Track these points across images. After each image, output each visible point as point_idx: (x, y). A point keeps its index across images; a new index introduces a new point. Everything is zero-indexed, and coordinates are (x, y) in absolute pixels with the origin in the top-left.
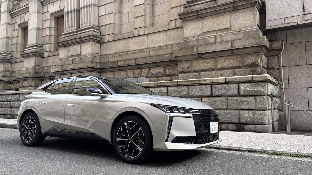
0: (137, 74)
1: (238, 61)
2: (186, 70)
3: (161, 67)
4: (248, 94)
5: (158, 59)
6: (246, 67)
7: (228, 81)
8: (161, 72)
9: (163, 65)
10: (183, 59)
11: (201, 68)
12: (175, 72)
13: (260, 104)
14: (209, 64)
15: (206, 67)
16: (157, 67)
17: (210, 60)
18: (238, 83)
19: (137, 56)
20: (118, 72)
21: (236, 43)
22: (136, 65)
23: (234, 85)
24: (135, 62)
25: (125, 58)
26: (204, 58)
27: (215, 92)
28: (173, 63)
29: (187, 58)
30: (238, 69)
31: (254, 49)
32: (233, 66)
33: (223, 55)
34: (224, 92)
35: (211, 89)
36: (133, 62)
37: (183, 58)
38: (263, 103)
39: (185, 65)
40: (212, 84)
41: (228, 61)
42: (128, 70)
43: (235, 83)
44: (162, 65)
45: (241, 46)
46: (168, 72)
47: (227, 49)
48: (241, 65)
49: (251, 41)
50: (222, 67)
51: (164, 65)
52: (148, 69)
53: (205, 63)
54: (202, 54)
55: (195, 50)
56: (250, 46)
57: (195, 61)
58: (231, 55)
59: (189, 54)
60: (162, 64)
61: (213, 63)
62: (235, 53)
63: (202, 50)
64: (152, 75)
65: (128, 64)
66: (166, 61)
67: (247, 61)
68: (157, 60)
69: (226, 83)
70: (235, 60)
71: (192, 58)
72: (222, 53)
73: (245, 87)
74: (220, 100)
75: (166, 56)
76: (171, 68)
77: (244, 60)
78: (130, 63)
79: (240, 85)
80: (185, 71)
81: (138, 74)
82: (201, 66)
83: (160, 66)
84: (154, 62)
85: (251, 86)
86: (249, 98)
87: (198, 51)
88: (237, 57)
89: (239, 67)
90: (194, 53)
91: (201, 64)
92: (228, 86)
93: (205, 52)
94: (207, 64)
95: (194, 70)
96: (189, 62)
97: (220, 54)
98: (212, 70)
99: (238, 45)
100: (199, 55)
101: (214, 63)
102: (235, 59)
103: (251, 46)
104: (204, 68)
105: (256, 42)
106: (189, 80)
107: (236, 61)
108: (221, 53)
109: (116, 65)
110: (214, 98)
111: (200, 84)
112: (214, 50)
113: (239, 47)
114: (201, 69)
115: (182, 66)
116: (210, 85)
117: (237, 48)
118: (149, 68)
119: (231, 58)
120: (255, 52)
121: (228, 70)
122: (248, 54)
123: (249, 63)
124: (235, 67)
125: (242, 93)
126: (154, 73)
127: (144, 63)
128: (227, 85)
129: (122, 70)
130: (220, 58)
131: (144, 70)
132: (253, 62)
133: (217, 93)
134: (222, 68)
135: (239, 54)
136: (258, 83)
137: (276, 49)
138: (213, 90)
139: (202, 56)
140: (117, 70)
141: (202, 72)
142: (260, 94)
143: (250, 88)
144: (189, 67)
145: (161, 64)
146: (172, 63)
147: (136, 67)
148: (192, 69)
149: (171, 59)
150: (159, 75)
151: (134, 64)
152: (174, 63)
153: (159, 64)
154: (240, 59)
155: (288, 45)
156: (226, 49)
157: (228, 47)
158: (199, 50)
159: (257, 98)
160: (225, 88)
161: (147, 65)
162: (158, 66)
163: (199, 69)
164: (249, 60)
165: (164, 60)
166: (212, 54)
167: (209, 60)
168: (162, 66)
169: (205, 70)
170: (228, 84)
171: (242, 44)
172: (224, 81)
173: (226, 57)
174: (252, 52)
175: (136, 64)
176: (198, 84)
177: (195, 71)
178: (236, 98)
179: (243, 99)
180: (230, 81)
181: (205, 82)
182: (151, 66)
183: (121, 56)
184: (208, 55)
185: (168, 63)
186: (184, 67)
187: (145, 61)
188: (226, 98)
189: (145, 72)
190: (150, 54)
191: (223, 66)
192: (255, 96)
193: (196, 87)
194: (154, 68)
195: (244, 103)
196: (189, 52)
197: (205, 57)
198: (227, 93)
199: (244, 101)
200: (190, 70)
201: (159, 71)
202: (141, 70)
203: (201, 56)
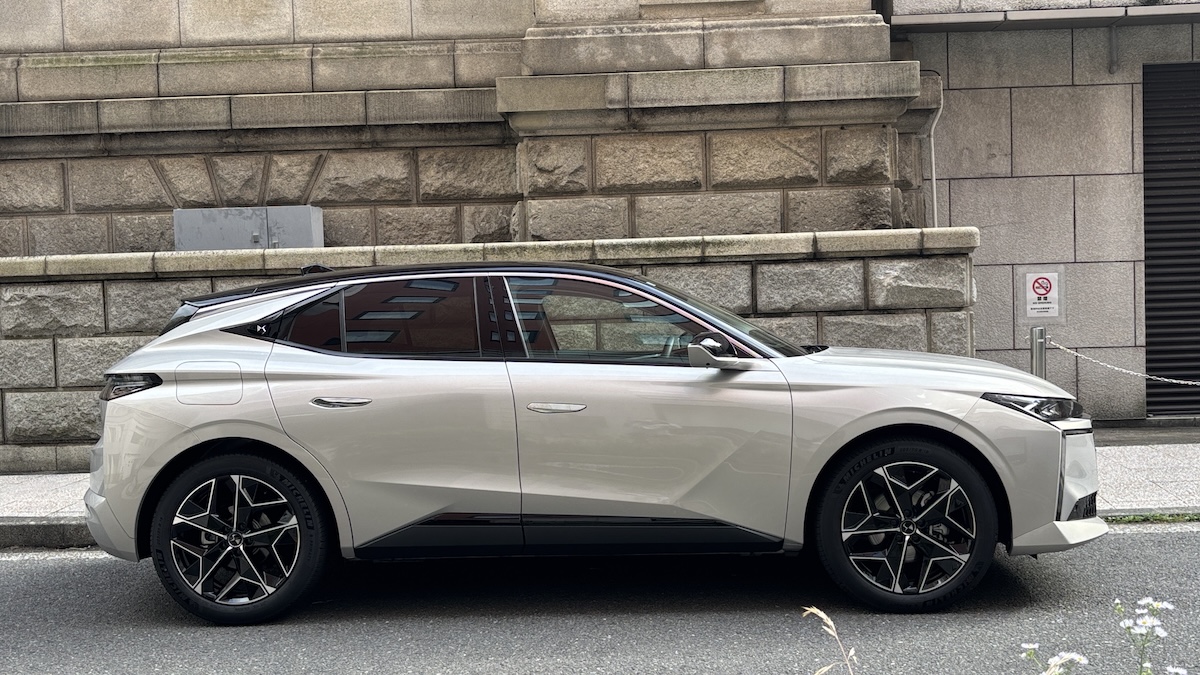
0: (237, 183)
1: (806, 155)
2: (564, 183)
3: (394, 154)
4: (902, 301)
5: (377, 112)
6: (837, 182)
7: (824, 250)
8: (397, 182)
9: (403, 145)
10: (549, 129)
11: (642, 179)
12: (475, 184)
13: (948, 343)
14: (675, 161)
15: (665, 172)
16: (367, 150)
17: (685, 140)
18: (865, 257)
19: (230, 77)
20: (93, 162)
21: (804, 75)
22: (230, 132)
23: (851, 266)
24: (224, 116)
25: (144, 82)
26: (652, 129)
27: (770, 297)
28: (466, 135)
29: (568, 122)
30: (805, 188)
31: (870, 111)
32: (783, 177)
33: (740, 122)
34: (808, 293)
35: (750, 284)
36: (213, 114)
37: (551, 123)
38: (956, 337)
39: (564, 159)
40: (755, 263)
41: (762, 153)
42: (168, 156)
43: (852, 259)
44: (396, 141)
45: (823, 94)
46: (432, 179)
47: (763, 101)
48: (814, 174)
49: (863, 73)
50: (737, 176)
51: (412, 144)
52: (313, 157)
53: (660, 153)
54: (643, 110)
55: (615, 91)
56: (859, 97)
57: (608, 142)
58: (773, 128)
59: (585, 104)
60: (401, 137)
61: (696, 156)
62: (791, 120)
63: (649, 91)
64: (336, 193)
65: (176, 120)
66: (421, 126)
67: (840, 157)
68: (372, 113)
69: (816, 256)
70: (790, 149)
71: (597, 127)
72: (739, 115)
73: (896, 277)
74: (790, 328)
75: (428, 96)
76: (454, 161)
77: (831, 154)
78: (195, 120)
79: (874, 265)
80: (557, 187)
81: (248, 183)
82: (641, 166)
83: (384, 145)
84: (351, 124)
85: (917, 270)
86: (907, 320)
87: (628, 98)
88: (801, 137)
89: (806, 182)
90: (611, 102)
91: (642, 160)
92: (824, 270)
93: (662, 105)
94: (670, 160)
95: (604, 184)
96: (581, 142)
97: (730, 119)
98: (692, 187)
99: (811, 84)
100: (629, 117)
101: (700, 157)
102: (794, 147)
103: (864, 97)
104: (656, 178)
105: (885, 80)
106: (653, 240)
107: (795, 156)
108: (732, 116)
109: (86, 120)
110: (763, 320)
111: (703, 261)
112: (707, 99)
113: (812, 94)
114: (640, 180)
115: (546, 162)
116: (746, 267)
117: (808, 99)
118: (315, 155)
119: (773, 139)
120: (871, 121)
121: (761, 194)
122: (842, 128)
123: (849, 168)
124: (791, 179)
125: (880, 300)
126: (347, 181)
127: (285, 122)
128: (817, 264)
129: (128, 156)
130: (727, 137)
131: (282, 162)
132: (866, 162)
133: (777, 298)
134: (736, 180)
135: (808, 123)
136: (942, 260)
137: (922, 107)
138: (759, 287)
139: (647, 120)
140: (89, 151)
141: (640, 194)
142: (947, 302)
143: (911, 281)
144: (581, 168)
145: (393, 136)
146: (457, 135)
147: (232, 140)
148: (593, 179)
149: (454, 116)
150: (379, 192)
151: (217, 124)
152: (468, 139)
153: (379, 135)
154: (814, 149)
155: (951, 92)
156: (758, 101)
157: (767, 89)
158: (634, 92)
159: (937, 317)
160: (814, 280)
161: (302, 138)
162: (375, 146)
163: (633, 182)
164: (849, 153)
165: (418, 118)
166: (693, 114)
167: (677, 143)
168: (399, 145)
169: (657, 186)
170: (824, 264)
171: (829, 85)
172: (810, 250)
173: (754, 135)
174: (859, 121)
175: (235, 127)
176: (690, 261)
177: (610, 191)
178: (855, 321)
179: (885, 324)
180: (835, 248)
181: (725, 254)
182: (326, 143)
183: (111, 72)
184: (674, 118)
185: (435, 135)
186: (555, 169)
187: (297, 113)
188: (813, 320)
189: (293, 176)
190: (316, 79)
191: (740, 175)
192: (927, 310)
193: (683, 270)
194: (349, 155)
195: (886, 338)
196: (582, 96)
197: (657, 125)
198: (822, 299)
199: (889, 330)
200: (583, 180)
201: (383, 172)
202: (261, 158)
203: (637, 121)
